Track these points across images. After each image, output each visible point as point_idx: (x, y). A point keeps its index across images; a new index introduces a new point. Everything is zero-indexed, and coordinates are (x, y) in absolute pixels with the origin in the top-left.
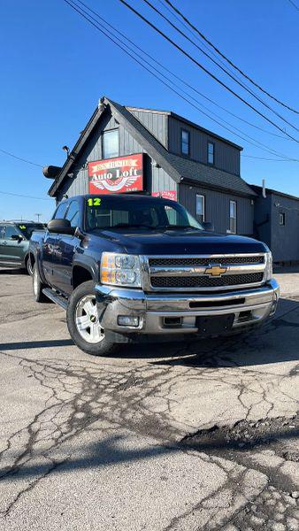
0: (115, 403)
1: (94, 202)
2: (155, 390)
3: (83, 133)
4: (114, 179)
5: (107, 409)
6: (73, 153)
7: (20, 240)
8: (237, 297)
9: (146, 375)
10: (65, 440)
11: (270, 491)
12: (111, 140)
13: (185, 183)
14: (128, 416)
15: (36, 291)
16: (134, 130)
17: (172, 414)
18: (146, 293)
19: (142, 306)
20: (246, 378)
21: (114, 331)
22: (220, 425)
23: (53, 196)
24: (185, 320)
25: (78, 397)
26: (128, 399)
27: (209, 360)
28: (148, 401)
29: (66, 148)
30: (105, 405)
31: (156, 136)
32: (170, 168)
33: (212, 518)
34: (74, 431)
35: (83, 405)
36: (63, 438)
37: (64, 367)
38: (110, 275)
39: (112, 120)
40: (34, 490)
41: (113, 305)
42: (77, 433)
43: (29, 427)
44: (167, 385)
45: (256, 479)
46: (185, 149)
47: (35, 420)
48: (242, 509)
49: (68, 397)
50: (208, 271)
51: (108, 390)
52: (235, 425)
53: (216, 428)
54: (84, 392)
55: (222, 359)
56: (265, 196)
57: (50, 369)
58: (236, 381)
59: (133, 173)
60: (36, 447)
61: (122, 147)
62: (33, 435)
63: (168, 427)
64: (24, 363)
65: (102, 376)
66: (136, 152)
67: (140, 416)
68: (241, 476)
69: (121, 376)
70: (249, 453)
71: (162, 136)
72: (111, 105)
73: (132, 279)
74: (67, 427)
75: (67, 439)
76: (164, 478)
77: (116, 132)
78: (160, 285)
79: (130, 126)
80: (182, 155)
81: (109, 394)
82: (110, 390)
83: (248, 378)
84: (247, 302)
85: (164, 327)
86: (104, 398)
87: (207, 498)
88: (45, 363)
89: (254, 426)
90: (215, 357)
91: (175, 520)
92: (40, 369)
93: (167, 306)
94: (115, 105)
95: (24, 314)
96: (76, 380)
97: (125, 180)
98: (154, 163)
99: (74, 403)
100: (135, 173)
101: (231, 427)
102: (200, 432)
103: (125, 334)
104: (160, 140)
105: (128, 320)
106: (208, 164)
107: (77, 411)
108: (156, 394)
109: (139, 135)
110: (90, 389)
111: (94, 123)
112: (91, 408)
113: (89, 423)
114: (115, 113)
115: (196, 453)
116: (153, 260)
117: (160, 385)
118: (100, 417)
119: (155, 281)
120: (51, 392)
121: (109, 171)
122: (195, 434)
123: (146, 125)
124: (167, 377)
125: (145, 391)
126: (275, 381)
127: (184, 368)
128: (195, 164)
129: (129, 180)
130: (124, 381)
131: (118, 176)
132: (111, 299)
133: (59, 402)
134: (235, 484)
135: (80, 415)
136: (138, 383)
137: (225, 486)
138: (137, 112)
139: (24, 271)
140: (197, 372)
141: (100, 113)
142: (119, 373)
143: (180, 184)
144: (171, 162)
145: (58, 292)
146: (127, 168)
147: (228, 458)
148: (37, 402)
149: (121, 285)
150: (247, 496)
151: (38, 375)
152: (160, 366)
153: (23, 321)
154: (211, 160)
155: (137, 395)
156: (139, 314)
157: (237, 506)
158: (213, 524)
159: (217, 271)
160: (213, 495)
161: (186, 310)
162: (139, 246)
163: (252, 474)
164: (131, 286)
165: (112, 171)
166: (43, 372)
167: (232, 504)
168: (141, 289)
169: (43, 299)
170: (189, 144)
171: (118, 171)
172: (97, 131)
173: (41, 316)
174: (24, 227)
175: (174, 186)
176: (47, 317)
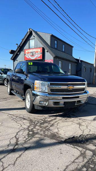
0: (41, 129)
1: (30, 63)
2: (53, 125)
3: (23, 39)
4: (33, 55)
5: (39, 131)
6: (19, 46)
7: (2, 74)
8: (77, 96)
9: (49, 120)
10: (28, 141)
11: (94, 157)
12: (32, 43)
13: (56, 58)
14: (46, 133)
15: (9, 92)
16: (40, 40)
17: (60, 133)
18: (49, 94)
19: (47, 98)
20: (80, 121)
21: (38, 106)
22: (75, 136)
23: (13, 60)
24: (60, 103)
25: (29, 127)
26: (45, 128)
27: (68, 115)
28: (51, 128)
29: (17, 44)
30: (38, 130)
31: (47, 42)
32: (51, 52)
33: (78, 165)
34: (30, 138)
35: (31, 129)
36: (27, 140)
37: (23, 117)
38: (37, 88)
39: (33, 36)
40: (21, 157)
41: (38, 97)
42: (31, 139)
43: (15, 137)
44: (56, 123)
45: (89, 154)
46: (56, 47)
47: (17, 134)
48: (87, 162)
49: (26, 127)
50: (68, 87)
51: (38, 125)
52: (80, 136)
53: (74, 137)
54: (31, 125)
55: (72, 115)
56: (80, 62)
57: (18, 118)
58: (77, 122)
59: (39, 53)
60: (19, 143)
61: (36, 45)
62: (17, 139)
63: (59, 137)
64: (9, 115)
65: (35, 120)
66: (40, 47)
67: (50, 133)
68: (85, 153)
69: (41, 120)
70: (85, 145)
71: (49, 42)
72: (32, 31)
73: (44, 89)
74: (28, 137)
75: (28, 140)
76: (61, 153)
77: (34, 40)
78: (53, 92)
79: (39, 38)
80: (55, 48)
81: (39, 126)
82: (39, 125)
83: (81, 121)
84: (80, 97)
85: (54, 105)
86: (37, 127)
87: (76, 159)
88: (16, 115)
89: (85, 137)
90: (70, 114)
91: (67, 166)
92: (15, 117)
93: (54, 98)
94: (34, 31)
95: (5, 99)
96: (27, 121)
97: (36, 56)
98: (46, 51)
99: (28, 129)
100: (40, 54)
101: (78, 137)
102: (69, 138)
103: (41, 107)
104: (48, 43)
105: (42, 102)
106: (63, 52)
107: (29, 132)
108: (53, 126)
109: (41, 41)
110: (32, 124)
111: (27, 36)
112: (34, 131)
113: (34, 135)
114: (34, 34)
115: (69, 145)
116: (51, 83)
117: (54, 123)
118: (37, 133)
119: (52, 90)
120: (20, 125)
121: (31, 53)
122: (68, 139)
123: (43, 38)
124: (56, 120)
125: (50, 125)
126: (89, 122)
127: (61, 118)
128: (58, 51)
129: (38, 56)
130: (42, 122)
131: (34, 54)
132: (37, 95)
133: (23, 128)
134: (83, 155)
135: (31, 133)
136: (47, 122)
137: (80, 156)
138: (41, 34)
139: (3, 84)
140: (65, 119)
141: (29, 33)
142: (40, 119)
143: (54, 58)
144: (52, 50)
145: (17, 92)
146: (37, 52)
147: (79, 147)
148: (16, 128)
149: (41, 91)
150: (88, 158)
151: (14, 119)
152: (53, 117)
153: (6, 101)
154: (64, 50)
155: (47, 126)
156: (46, 100)
157: (85, 162)
158: (79, 167)
159: (71, 87)
160: (77, 158)
161: (61, 100)
162: (47, 79)
163: (88, 152)
164: (44, 91)
165: (32, 53)
166: (16, 118)
167: (83, 161)
168: (47, 92)
169: (11, 94)
170: (57, 45)
171: (34, 53)
172: (27, 39)
173: (11, 100)
174: (3, 70)
175: (52, 58)
176: (13, 100)
